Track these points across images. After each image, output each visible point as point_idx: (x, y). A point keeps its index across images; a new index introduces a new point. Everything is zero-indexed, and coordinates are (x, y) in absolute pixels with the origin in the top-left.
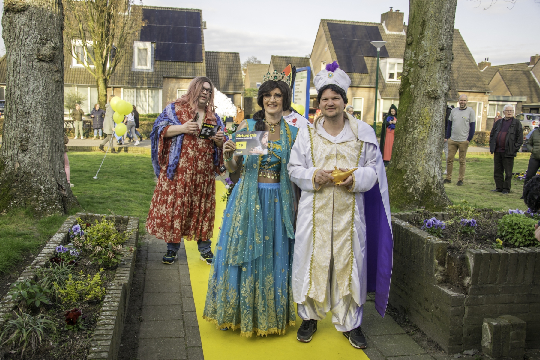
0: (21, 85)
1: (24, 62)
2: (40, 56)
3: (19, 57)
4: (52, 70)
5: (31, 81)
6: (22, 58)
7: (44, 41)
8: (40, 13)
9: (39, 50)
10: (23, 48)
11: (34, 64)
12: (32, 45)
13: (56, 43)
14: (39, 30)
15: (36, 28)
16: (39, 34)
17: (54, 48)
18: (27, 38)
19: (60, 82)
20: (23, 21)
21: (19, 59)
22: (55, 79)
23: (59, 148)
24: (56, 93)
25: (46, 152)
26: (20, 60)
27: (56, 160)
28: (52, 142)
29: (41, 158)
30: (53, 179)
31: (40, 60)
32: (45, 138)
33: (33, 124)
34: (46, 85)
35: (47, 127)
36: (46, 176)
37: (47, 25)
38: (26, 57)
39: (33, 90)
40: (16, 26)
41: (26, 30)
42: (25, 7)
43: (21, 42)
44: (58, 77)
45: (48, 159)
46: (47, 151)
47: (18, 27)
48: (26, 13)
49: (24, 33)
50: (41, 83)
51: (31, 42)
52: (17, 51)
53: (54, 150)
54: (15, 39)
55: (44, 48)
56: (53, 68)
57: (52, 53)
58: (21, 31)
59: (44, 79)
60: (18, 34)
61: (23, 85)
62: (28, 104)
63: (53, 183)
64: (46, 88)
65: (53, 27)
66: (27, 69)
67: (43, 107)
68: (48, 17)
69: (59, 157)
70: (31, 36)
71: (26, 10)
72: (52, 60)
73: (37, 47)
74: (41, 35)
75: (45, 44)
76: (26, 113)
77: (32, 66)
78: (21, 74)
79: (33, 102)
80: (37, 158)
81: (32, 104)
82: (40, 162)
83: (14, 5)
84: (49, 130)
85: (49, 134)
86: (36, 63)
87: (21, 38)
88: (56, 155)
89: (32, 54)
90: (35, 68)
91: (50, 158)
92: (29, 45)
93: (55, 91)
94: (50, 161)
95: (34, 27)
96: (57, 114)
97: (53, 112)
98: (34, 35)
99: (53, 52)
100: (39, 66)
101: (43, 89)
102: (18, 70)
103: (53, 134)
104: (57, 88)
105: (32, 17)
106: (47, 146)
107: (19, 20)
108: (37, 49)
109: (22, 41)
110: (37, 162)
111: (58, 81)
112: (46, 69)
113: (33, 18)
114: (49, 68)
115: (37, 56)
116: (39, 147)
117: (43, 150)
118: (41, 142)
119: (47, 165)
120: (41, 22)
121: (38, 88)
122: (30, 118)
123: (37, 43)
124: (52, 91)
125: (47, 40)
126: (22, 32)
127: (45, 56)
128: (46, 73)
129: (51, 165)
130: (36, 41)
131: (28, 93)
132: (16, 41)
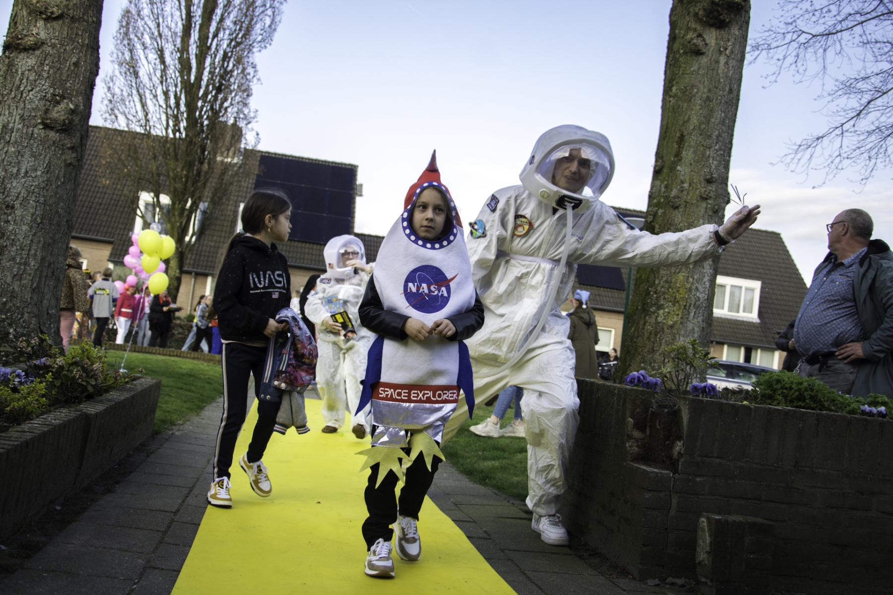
0: (8, 162)
1: (20, 126)
2: (47, 119)
3: (13, 118)
4: (63, 145)
5: (26, 157)
6: (17, 120)
7: (58, 98)
8: (59, 56)
9: (47, 111)
10: (22, 105)
11: (36, 131)
12: (37, 102)
13: (76, 105)
14: (53, 80)
15: (48, 77)
16: (51, 87)
17: (73, 112)
18: (32, 90)
19: (74, 166)
20: (30, 64)
21: (13, 121)
22: (65, 160)
23: (53, 273)
24: (63, 183)
25: (30, 275)
26: (14, 123)
27: (46, 291)
28: (43, 259)
29: (18, 283)
30: (34, 321)
31: (46, 126)
32: (33, 252)
33: (17, 225)
34: (50, 167)
35: (39, 234)
36: (23, 314)
37: (68, 75)
38: (24, 120)
39: (26, 172)
40: (17, 70)
41: (31, 78)
42: (36, 44)
43: (19, 96)
44: (71, 158)
45: (32, 285)
46: (32, 272)
47: (20, 73)
48: (37, 52)
49: (27, 83)
50: (42, 163)
51: (37, 97)
52: (12, 108)
53: (45, 274)
54: (11, 91)
55: (56, 109)
56: (66, 142)
57: (68, 118)
58: (23, 79)
59: (48, 157)
60: (17, 82)
61: (11, 163)
62: (14, 192)
63: (32, 326)
64: (48, 171)
65: (77, 81)
66: (22, 137)
67: (38, 201)
68: (71, 64)
69: (52, 287)
70: (38, 89)
71: (38, 48)
72: (66, 129)
73: (45, 105)
74: (55, 89)
75: (58, 103)
76: (7, 207)
77: (32, 134)
78: (11, 145)
79: (23, 191)
80: (12, 282)
81: (19, 194)
82: (16, 289)
83: (20, 39)
84: (42, 239)
85: (41, 245)
86: (38, 131)
87: (22, 89)
88: (47, 283)
89: (35, 116)
90: (36, 138)
91: (35, 285)
92: (31, 101)
93: (62, 180)
94: (34, 290)
95: (45, 75)
96: (59, 216)
97: (53, 212)
98: (44, 87)
99: (70, 117)
100: (43, 135)
101: (43, 172)
102: (7, 138)
103: (46, 247)
104: (67, 176)
105: (45, 60)
106: (32, 264)
107: (24, 62)
108: (44, 108)
109: (22, 94)
110: (11, 288)
111: (70, 164)
112: (54, 143)
113: (47, 62)
114: (59, 141)
115: (43, 119)
116: (20, 264)
117: (25, 270)
118: (25, 256)
119: (28, 297)
120: (58, 69)
121: (36, 170)
122: (13, 215)
123: (47, 100)
124: (58, 178)
125: (63, 97)
126: (25, 81)
127: (55, 121)
128: (53, 149)
129: (35, 298)
130: (45, 96)
131: (17, 175)
132: (13, 93)
